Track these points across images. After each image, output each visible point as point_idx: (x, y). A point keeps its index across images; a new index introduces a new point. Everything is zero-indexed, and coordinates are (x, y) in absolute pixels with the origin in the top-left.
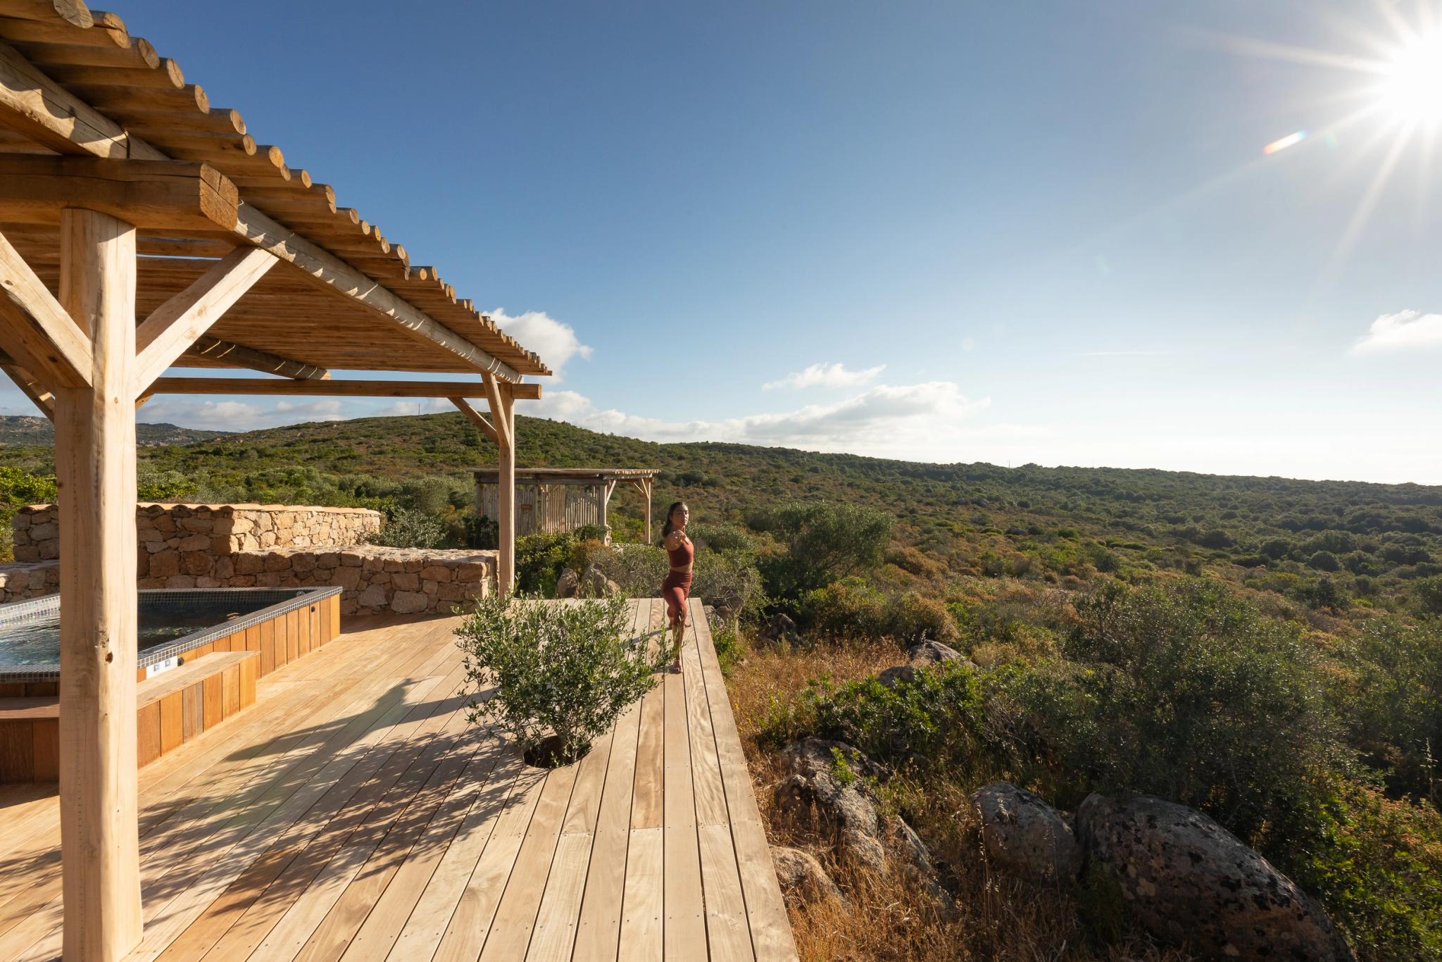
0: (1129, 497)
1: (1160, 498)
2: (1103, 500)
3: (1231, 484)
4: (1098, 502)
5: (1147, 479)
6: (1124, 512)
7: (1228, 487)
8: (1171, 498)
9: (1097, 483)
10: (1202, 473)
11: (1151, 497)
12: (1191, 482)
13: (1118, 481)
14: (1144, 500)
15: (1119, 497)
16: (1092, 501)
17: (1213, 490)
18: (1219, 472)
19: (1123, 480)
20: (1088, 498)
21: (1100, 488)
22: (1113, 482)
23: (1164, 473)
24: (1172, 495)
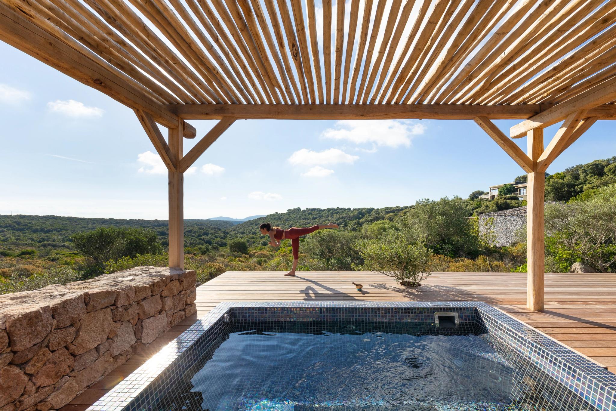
0: (42, 230)
1: (61, 230)
2: (25, 233)
3: (95, 222)
4: (22, 235)
5: (51, 221)
6: (42, 239)
7: (94, 223)
8: (67, 230)
9: (19, 224)
10: (80, 217)
11: (56, 230)
12: (76, 222)
13: (33, 222)
14: (52, 231)
15: (35, 231)
16: (17, 234)
17: (88, 225)
18: (87, 217)
19: (35, 222)
20: (13, 233)
21: (22, 227)
22: (30, 223)
23: (60, 217)
24: (68, 228)
